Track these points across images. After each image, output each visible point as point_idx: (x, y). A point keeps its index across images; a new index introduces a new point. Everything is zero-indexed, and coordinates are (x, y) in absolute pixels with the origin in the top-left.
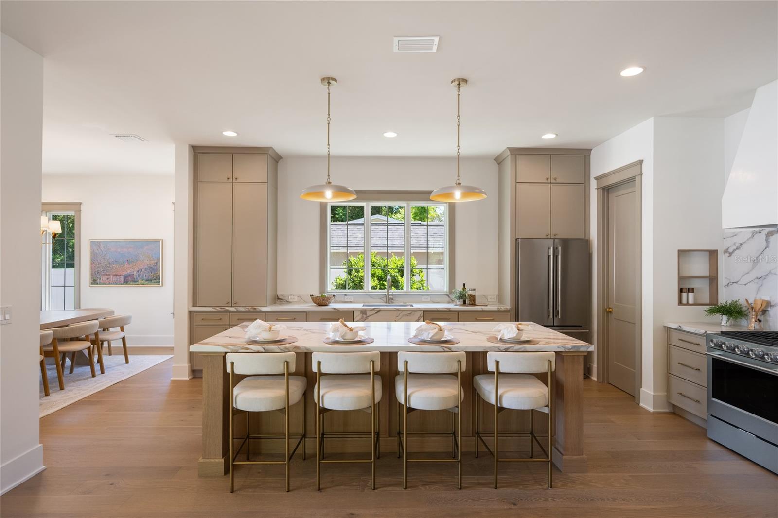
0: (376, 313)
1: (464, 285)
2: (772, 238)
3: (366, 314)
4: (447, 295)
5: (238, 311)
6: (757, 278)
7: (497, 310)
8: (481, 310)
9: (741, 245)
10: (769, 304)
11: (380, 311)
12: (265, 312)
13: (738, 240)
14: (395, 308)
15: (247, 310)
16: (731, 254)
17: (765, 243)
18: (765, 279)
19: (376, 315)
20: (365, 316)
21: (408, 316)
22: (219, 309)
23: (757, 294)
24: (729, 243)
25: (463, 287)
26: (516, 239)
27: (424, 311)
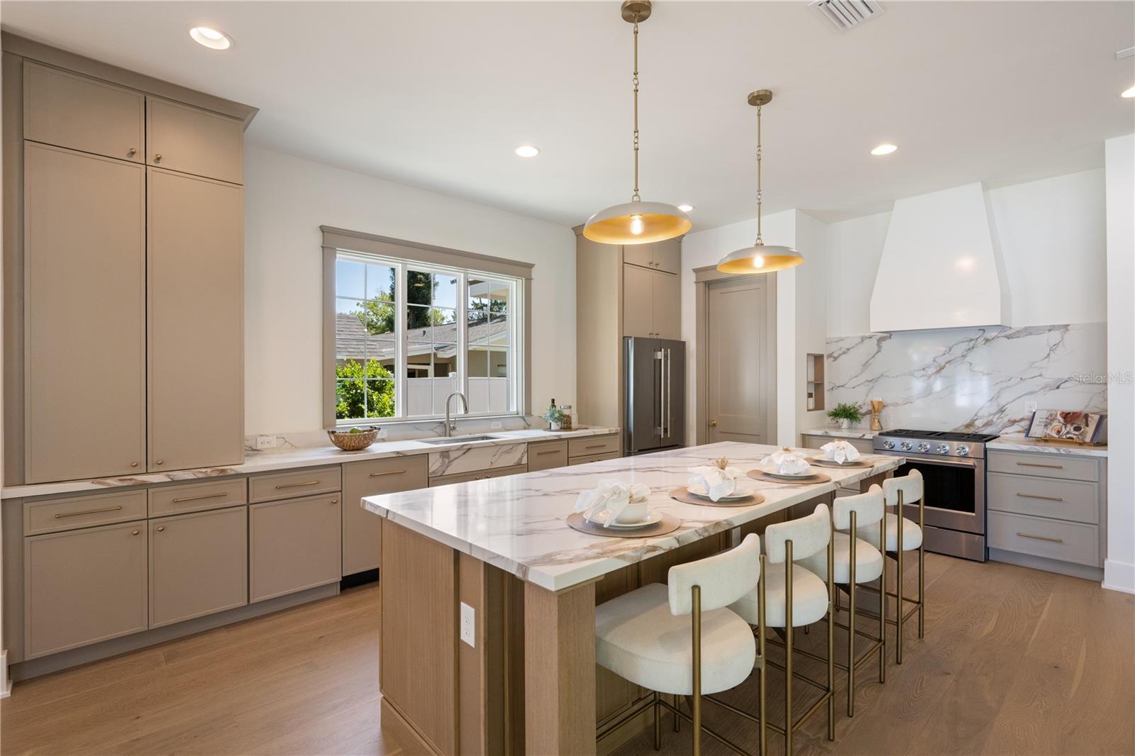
0: (464, 453)
1: (553, 401)
2: (884, 344)
3: (448, 457)
4: (523, 418)
5: (174, 483)
6: (867, 381)
7: (608, 433)
8: (593, 434)
9: (848, 349)
10: (883, 406)
11: (469, 449)
12: (248, 476)
13: (845, 345)
14: (492, 442)
15: (201, 476)
16: (836, 359)
17: (876, 348)
18: (876, 381)
19: (464, 455)
20: (447, 461)
21: (508, 453)
22: (113, 482)
23: (867, 396)
24: (834, 348)
25: (550, 403)
26: (624, 337)
27: (529, 443)
